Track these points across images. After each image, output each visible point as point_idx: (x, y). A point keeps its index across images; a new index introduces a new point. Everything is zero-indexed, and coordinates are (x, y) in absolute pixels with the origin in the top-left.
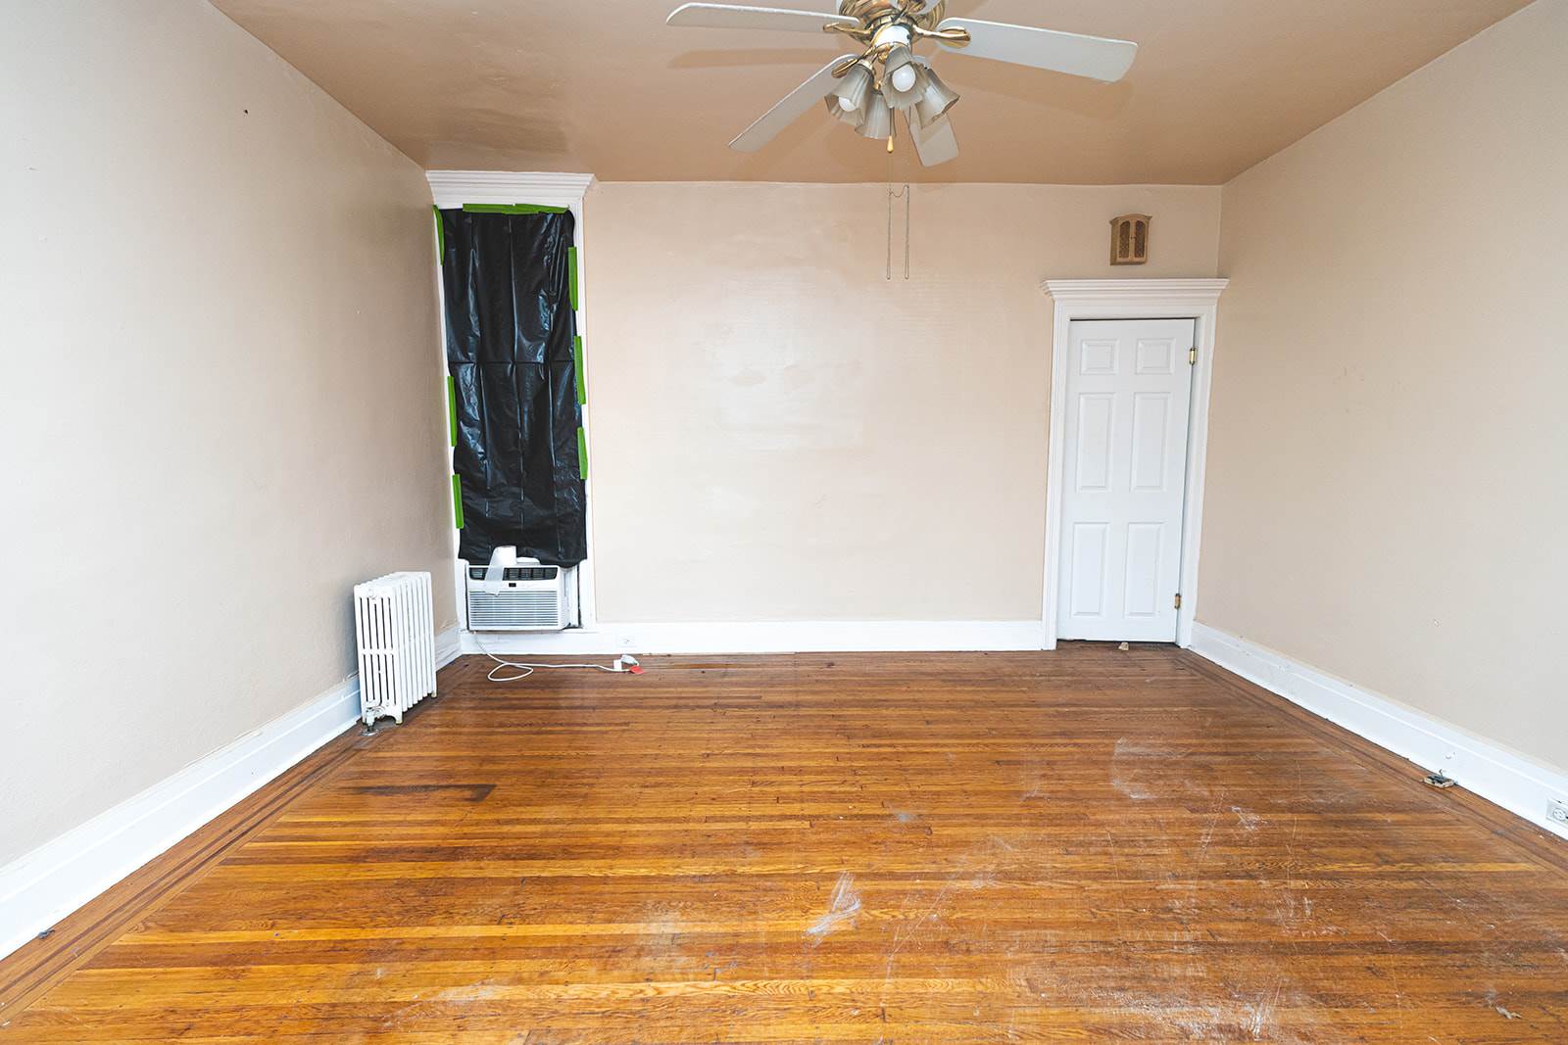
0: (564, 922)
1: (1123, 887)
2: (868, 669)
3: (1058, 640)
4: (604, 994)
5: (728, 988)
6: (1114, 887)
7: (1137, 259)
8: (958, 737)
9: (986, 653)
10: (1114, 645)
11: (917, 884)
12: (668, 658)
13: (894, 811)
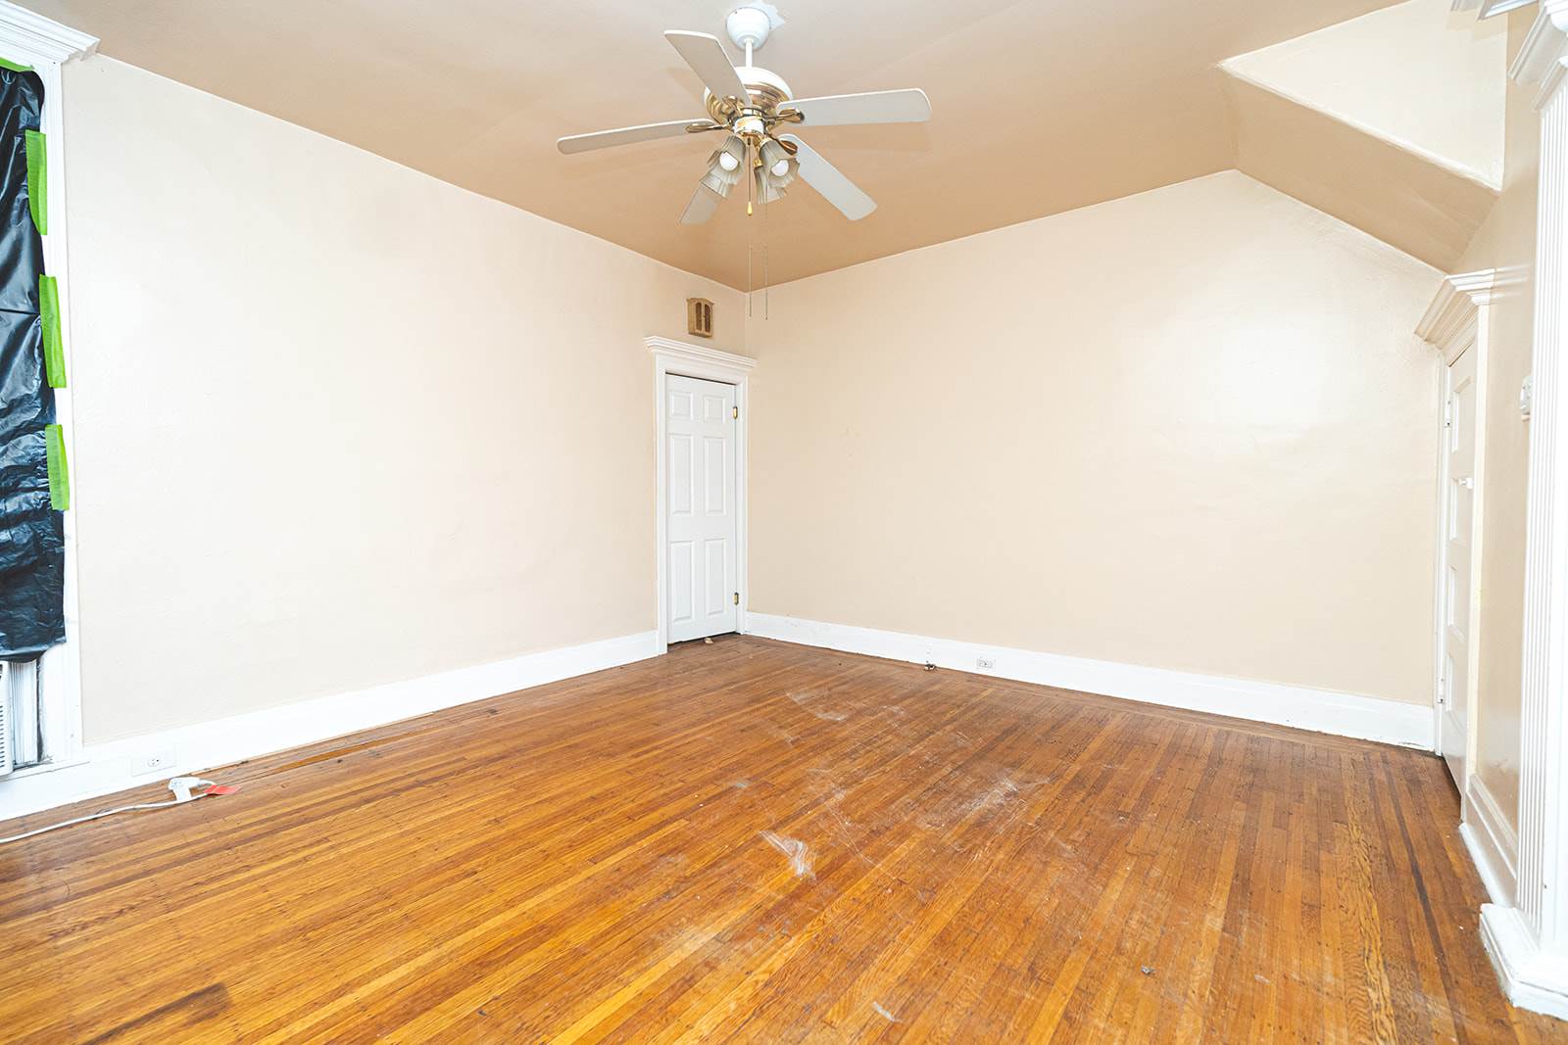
0: (601, 1002)
1: (899, 762)
2: (538, 703)
3: (669, 645)
4: (733, 1006)
5: (806, 936)
6: (895, 764)
7: (707, 333)
8: (694, 725)
9: (621, 667)
10: (702, 640)
11: (810, 815)
12: (245, 766)
13: (730, 784)
